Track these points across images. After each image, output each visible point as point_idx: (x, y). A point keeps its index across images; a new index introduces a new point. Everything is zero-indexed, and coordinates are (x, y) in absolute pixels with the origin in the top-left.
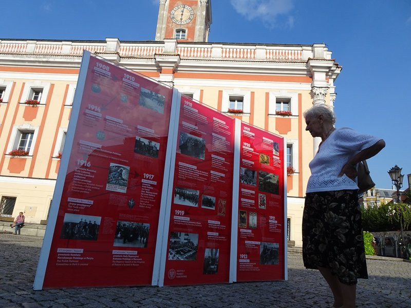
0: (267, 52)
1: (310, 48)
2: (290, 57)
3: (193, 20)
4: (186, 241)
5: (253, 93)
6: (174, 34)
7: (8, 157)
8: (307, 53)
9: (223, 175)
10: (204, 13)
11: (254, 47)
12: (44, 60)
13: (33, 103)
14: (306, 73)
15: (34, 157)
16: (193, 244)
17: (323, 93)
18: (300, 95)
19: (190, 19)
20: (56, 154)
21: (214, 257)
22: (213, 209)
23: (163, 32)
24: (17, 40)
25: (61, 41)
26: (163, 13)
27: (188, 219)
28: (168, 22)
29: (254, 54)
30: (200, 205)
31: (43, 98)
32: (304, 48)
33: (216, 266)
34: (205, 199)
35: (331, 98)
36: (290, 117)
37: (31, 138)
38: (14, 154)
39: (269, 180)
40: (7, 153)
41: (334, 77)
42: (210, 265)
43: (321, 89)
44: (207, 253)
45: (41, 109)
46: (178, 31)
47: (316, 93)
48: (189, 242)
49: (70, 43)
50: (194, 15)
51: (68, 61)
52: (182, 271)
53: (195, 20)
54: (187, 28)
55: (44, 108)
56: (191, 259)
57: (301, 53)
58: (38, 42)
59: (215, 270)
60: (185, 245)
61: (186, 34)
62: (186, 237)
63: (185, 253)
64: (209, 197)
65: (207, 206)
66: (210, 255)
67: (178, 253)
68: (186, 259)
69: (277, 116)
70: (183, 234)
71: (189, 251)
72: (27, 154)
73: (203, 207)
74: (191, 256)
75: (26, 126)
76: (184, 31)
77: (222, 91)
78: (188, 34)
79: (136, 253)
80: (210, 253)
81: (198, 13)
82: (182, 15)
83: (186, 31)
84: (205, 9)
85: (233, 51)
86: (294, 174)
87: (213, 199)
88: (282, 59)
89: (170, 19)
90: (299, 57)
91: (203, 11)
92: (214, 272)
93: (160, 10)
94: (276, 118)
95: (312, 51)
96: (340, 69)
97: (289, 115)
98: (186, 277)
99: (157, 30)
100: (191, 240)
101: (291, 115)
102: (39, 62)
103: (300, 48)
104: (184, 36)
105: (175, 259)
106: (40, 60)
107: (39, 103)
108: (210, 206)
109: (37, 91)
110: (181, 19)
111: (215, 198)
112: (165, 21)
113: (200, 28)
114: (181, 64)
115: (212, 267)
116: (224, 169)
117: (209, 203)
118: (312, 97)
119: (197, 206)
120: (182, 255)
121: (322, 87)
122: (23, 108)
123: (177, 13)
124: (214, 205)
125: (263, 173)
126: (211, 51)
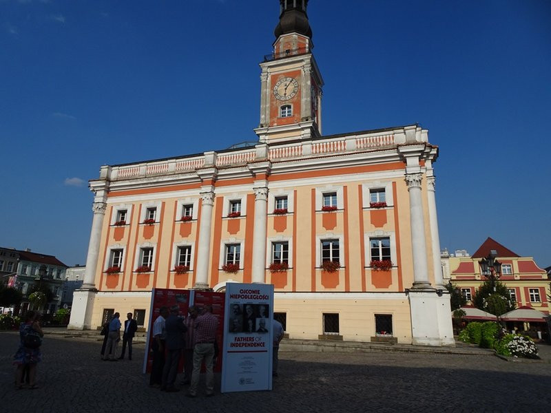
0: (357, 142)
1: (402, 131)
2: (381, 143)
3: (298, 92)
5: (345, 188)
6: (279, 112)
7: (135, 274)
8: (399, 137)
10: (309, 83)
11: (344, 138)
12: (155, 181)
13: (150, 222)
14: (399, 159)
15: (155, 271)
17: (417, 179)
18: (394, 184)
19: (294, 92)
20: (173, 268)
23: (268, 112)
24: (131, 164)
25: (167, 159)
26: (266, 91)
28: (272, 101)
29: (344, 145)
31: (157, 217)
32: (395, 131)
35: (429, 181)
36: (385, 208)
37: (152, 254)
38: (139, 271)
40: (134, 271)
41: (431, 158)
43: (414, 176)
45: (157, 226)
46: (283, 108)
47: (410, 180)
49: (174, 160)
50: (299, 87)
51: (175, 179)
53: (300, 92)
54: (292, 103)
55: (159, 226)
57: (393, 137)
58: (148, 164)
61: (292, 110)
69: (371, 209)
72: (149, 270)
75: (146, 245)
76: (289, 107)
77: (314, 189)
78: (294, 110)
81: (303, 84)
82: (286, 89)
83: (292, 107)
84: (309, 77)
85: (323, 146)
86: (393, 268)
88: (373, 146)
89: (273, 96)
90: (392, 142)
91: (307, 81)
93: (262, 89)
94: (371, 211)
95: (405, 133)
96: (436, 149)
97: (383, 207)
99: (262, 111)
101: (386, 206)
102: (151, 183)
103: (392, 132)
104: (290, 111)
106: (151, 181)
107: (154, 222)
109: (152, 210)
110: (285, 94)
112: (268, 99)
113: (306, 101)
114: (273, 168)
118: (407, 184)
121: (415, 174)
122: (142, 227)
123: (280, 88)
126: (301, 149)
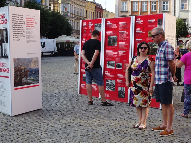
4: (111, 83)
9: (125, 51)
16: (114, 85)
21: (123, 91)
22: (121, 69)
27: (109, 74)
30: (115, 68)
33: (124, 95)
34: (117, 65)
39: (154, 47)
42: (121, 94)
44: (120, 89)
48: (112, 84)
52: (108, 94)
56: (113, 91)
59: (124, 96)
60: (111, 85)
62: (111, 81)
63: (111, 88)
64: (119, 64)
65: (118, 68)
66: (121, 90)
67: (109, 87)
68: (111, 90)
70: (110, 80)
71: (113, 87)
73: (117, 68)
74: (113, 89)
79: (95, 86)
80: (121, 89)
87: (121, 64)
92: (123, 97)
98: (110, 97)
100: (113, 83)
105: (108, 90)
108: (120, 68)
111: (122, 64)
115: (122, 95)
116: (125, 48)
117: (119, 66)
119: (114, 68)
120: (110, 88)
124: (121, 67)
125: (150, 44)
